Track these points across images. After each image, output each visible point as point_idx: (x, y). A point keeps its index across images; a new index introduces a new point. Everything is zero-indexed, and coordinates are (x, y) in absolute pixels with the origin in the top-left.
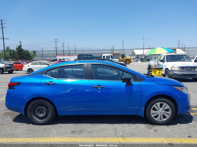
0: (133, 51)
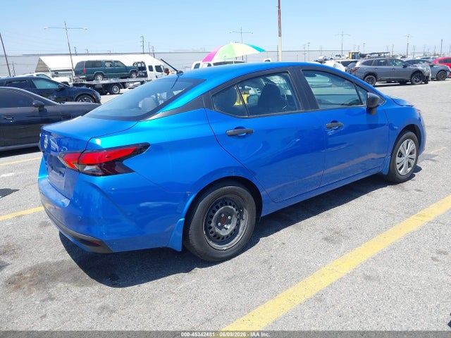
0: (40, 60)
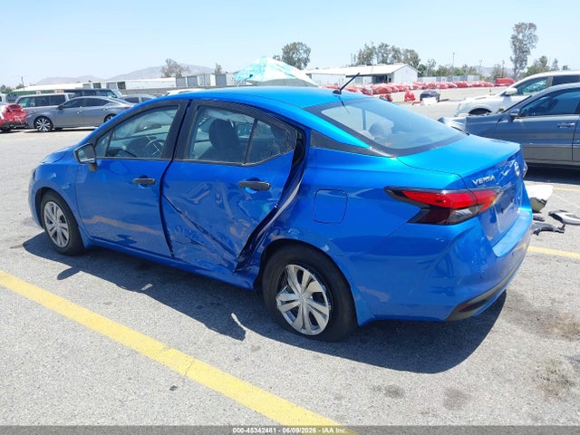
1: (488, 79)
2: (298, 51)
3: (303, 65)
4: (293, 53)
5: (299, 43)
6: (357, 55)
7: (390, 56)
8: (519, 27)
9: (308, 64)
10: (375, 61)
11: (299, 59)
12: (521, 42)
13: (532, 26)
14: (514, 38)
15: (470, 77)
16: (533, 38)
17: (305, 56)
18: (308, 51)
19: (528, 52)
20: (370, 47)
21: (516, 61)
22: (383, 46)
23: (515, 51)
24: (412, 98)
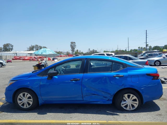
1: (66, 55)
2: (9, 46)
3: (11, 50)
4: (7, 47)
5: (9, 44)
6: (29, 48)
7: (39, 48)
8: (72, 43)
9: (12, 50)
10: (35, 49)
11: (9, 49)
12: (72, 46)
13: (74, 43)
14: (71, 45)
15: (62, 54)
16: (75, 45)
17: (11, 48)
18: (12, 46)
19: (74, 48)
20: (33, 46)
21: (72, 51)
22: (37, 46)
23: (71, 48)
24: (50, 59)
